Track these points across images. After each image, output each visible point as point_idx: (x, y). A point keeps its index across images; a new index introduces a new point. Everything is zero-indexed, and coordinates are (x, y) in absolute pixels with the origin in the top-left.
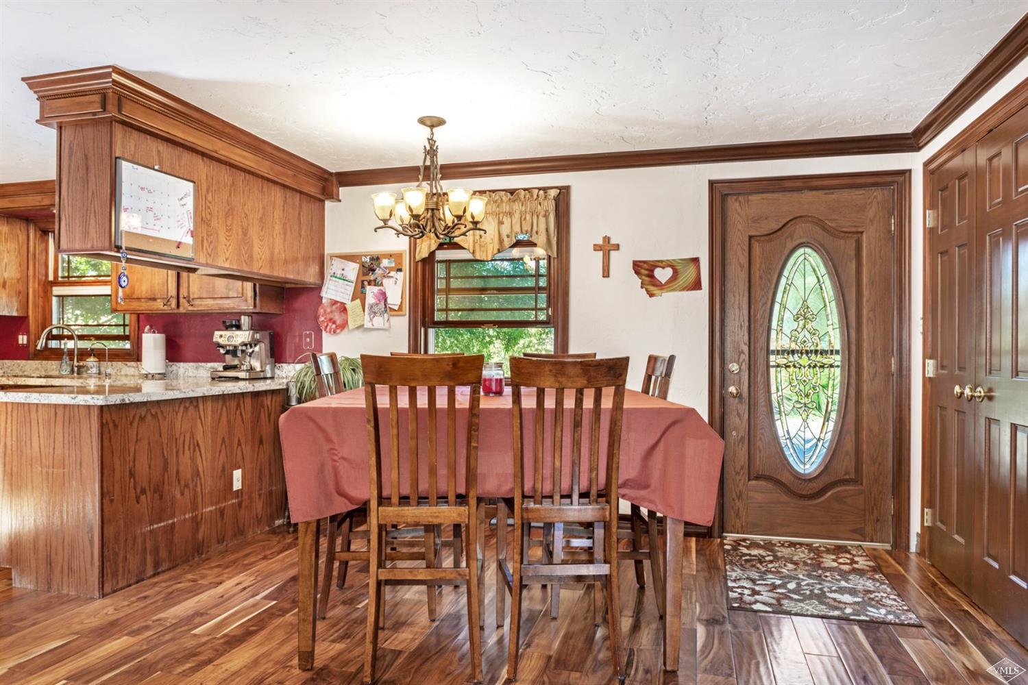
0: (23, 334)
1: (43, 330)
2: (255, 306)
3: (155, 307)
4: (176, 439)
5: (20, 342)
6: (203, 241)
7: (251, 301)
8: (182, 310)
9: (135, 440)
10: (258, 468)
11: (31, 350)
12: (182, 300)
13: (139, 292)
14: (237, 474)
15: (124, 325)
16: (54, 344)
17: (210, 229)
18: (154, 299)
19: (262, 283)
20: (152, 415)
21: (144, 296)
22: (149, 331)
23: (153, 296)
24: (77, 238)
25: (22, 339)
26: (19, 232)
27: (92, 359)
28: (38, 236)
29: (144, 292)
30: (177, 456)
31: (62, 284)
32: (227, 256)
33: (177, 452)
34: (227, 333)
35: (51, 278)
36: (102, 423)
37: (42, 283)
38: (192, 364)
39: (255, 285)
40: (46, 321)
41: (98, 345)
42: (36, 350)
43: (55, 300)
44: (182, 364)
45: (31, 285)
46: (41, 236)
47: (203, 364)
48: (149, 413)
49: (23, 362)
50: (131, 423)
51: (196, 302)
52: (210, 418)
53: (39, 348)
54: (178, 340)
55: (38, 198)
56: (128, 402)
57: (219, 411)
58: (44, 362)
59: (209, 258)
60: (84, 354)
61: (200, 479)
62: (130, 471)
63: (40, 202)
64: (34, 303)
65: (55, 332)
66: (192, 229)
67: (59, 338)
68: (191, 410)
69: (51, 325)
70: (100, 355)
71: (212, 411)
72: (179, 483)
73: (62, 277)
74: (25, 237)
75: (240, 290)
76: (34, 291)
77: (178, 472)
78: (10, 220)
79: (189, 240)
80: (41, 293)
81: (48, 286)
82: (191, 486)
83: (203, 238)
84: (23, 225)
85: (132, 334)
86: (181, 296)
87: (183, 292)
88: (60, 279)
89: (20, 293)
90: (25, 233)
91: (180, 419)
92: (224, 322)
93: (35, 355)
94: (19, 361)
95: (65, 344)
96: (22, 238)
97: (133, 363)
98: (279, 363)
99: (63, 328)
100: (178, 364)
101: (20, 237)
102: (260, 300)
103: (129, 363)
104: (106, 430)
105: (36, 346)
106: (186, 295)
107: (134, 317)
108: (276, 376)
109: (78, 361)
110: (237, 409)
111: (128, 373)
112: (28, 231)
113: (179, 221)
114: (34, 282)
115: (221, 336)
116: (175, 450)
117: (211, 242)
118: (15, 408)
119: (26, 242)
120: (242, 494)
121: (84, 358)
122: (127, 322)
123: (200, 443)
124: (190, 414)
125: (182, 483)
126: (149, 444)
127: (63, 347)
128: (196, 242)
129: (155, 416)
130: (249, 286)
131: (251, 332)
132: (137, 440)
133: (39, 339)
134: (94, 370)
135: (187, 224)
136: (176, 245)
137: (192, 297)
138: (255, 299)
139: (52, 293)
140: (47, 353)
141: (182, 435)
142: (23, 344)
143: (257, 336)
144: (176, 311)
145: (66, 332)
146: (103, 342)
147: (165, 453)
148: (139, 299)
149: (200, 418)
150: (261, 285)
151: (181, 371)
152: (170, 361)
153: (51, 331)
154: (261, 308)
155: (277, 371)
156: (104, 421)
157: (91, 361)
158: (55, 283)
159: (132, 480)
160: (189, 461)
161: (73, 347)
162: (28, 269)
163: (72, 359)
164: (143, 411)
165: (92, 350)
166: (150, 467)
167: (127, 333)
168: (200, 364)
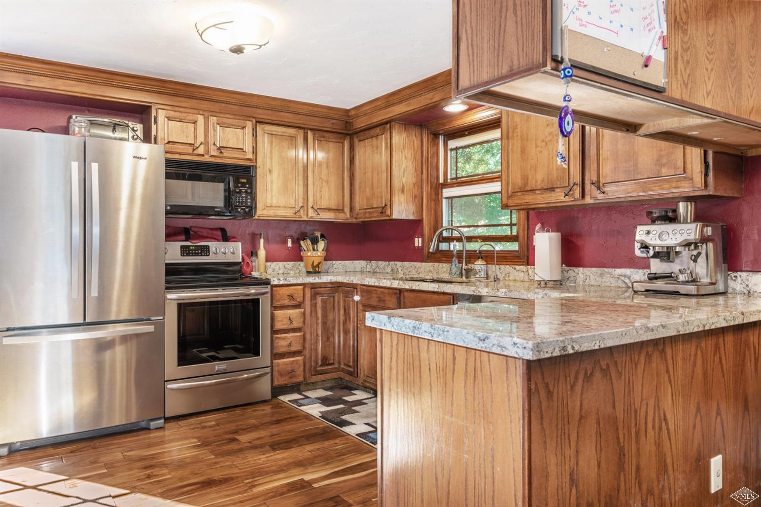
0: (418, 237)
1: (435, 232)
2: (706, 185)
3: (552, 200)
4: (636, 411)
5: (416, 245)
6: (676, 59)
7: (698, 179)
8: (588, 200)
9: (577, 417)
10: (743, 450)
11: (425, 253)
12: (588, 187)
13: (533, 182)
14: (716, 463)
15: (511, 225)
16: (444, 246)
17: (686, 39)
18: (552, 189)
19: (718, 149)
20: (602, 369)
21: (539, 187)
22: (542, 229)
23: (551, 186)
24: (485, 63)
25: (418, 242)
26: (414, 138)
27: (480, 262)
28: (430, 139)
29: (539, 182)
30: (637, 442)
31: (452, 185)
32: (709, 88)
33: (637, 433)
34: (656, 228)
35: (441, 181)
36: (529, 390)
37: (434, 186)
38: (594, 269)
39: (706, 153)
40: (437, 223)
41: (486, 247)
42: (429, 252)
43: (445, 203)
44: (581, 269)
45: (425, 189)
46: (433, 140)
47: (610, 270)
48: (598, 368)
49: (418, 264)
50: (572, 387)
51: (608, 189)
52: (680, 372)
53: (431, 250)
54: (575, 240)
55: (430, 95)
56: (571, 351)
57: (692, 358)
58: (436, 264)
59: (684, 90)
60: (473, 256)
61: (669, 477)
62: (571, 474)
63: (431, 99)
64: (427, 206)
65: (445, 234)
66: (665, 34)
67: (449, 240)
68: (656, 356)
69: (442, 227)
70: (488, 257)
71: (684, 359)
72: (640, 488)
73: (452, 179)
74: (419, 142)
75: (680, 164)
76: (427, 195)
77: (638, 468)
78: (407, 126)
79: (659, 55)
80: (434, 197)
81: (438, 188)
82: (656, 492)
83: (676, 53)
84: (418, 131)
85: (521, 234)
86: (587, 182)
87: (591, 176)
88: (449, 181)
89: (416, 197)
90: (419, 139)
91: (640, 375)
92: (650, 213)
93: (428, 257)
94: (415, 263)
95: (454, 246)
96: (417, 143)
97: (522, 267)
98: (736, 271)
99: (452, 229)
100: (576, 269)
101: (416, 142)
102: (715, 176)
103: (518, 267)
104: (535, 402)
105: (429, 249)
106: (594, 179)
107: (523, 214)
108: (730, 290)
109: (466, 265)
110: (715, 354)
111: (518, 278)
112: (422, 136)
113: (645, 18)
114: (427, 185)
115: (648, 233)
116: (633, 430)
117: (688, 62)
118: (401, 341)
119: (420, 148)
120: (722, 497)
121: (472, 260)
122: (514, 221)
123: (668, 417)
124: (654, 365)
125: (644, 487)
126: (598, 423)
127: (452, 249)
128: (668, 59)
129: (606, 372)
130: (695, 154)
131: (699, 225)
132: (581, 417)
133: (432, 241)
134: (483, 274)
135: (656, 23)
136: (642, 61)
137: (602, 181)
138: (706, 175)
139: (442, 195)
140: (438, 255)
141: (644, 402)
142: (418, 247)
143: (709, 231)
144: (579, 203)
145: (456, 234)
146: (492, 243)
147: (621, 436)
148: (533, 191)
149: (668, 371)
150: (715, 153)
151: (581, 278)
152: (568, 265)
153: (441, 233)
154: (715, 189)
155: (731, 283)
156: (533, 387)
157: (479, 265)
158: (445, 185)
159: (574, 490)
160: (653, 448)
161: (461, 249)
162: (422, 174)
163: (460, 262)
164: (587, 365)
165: (480, 252)
166: (599, 466)
167: (514, 233)
168: (606, 270)
